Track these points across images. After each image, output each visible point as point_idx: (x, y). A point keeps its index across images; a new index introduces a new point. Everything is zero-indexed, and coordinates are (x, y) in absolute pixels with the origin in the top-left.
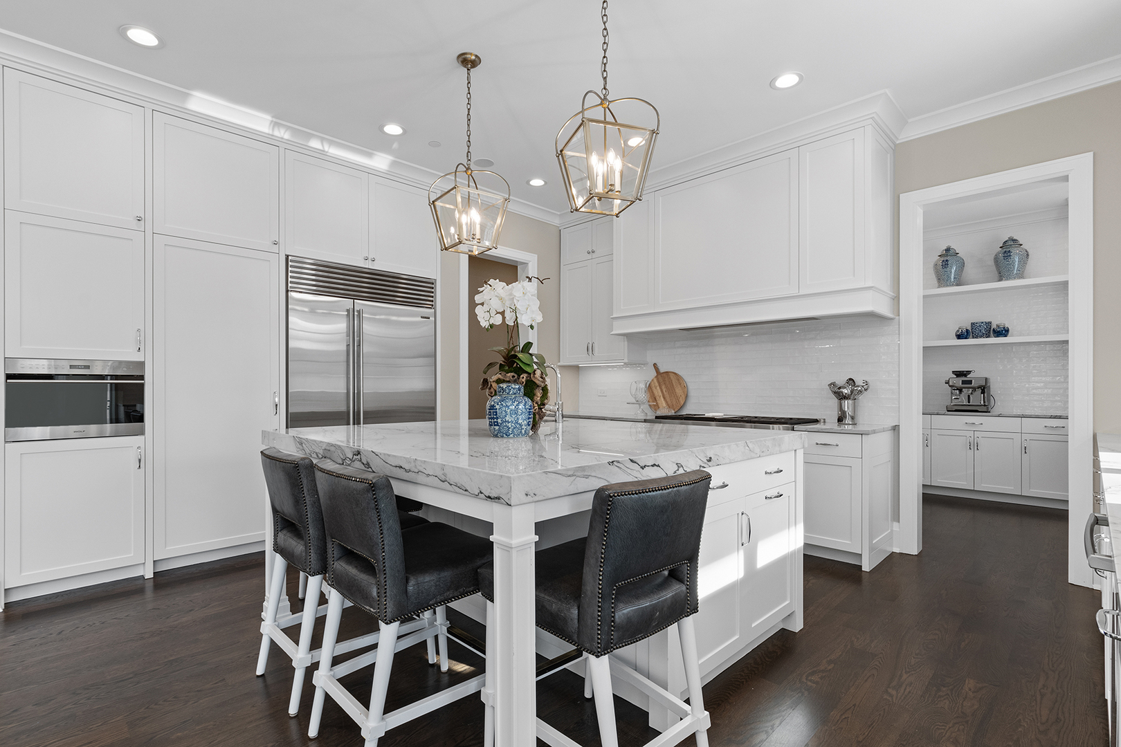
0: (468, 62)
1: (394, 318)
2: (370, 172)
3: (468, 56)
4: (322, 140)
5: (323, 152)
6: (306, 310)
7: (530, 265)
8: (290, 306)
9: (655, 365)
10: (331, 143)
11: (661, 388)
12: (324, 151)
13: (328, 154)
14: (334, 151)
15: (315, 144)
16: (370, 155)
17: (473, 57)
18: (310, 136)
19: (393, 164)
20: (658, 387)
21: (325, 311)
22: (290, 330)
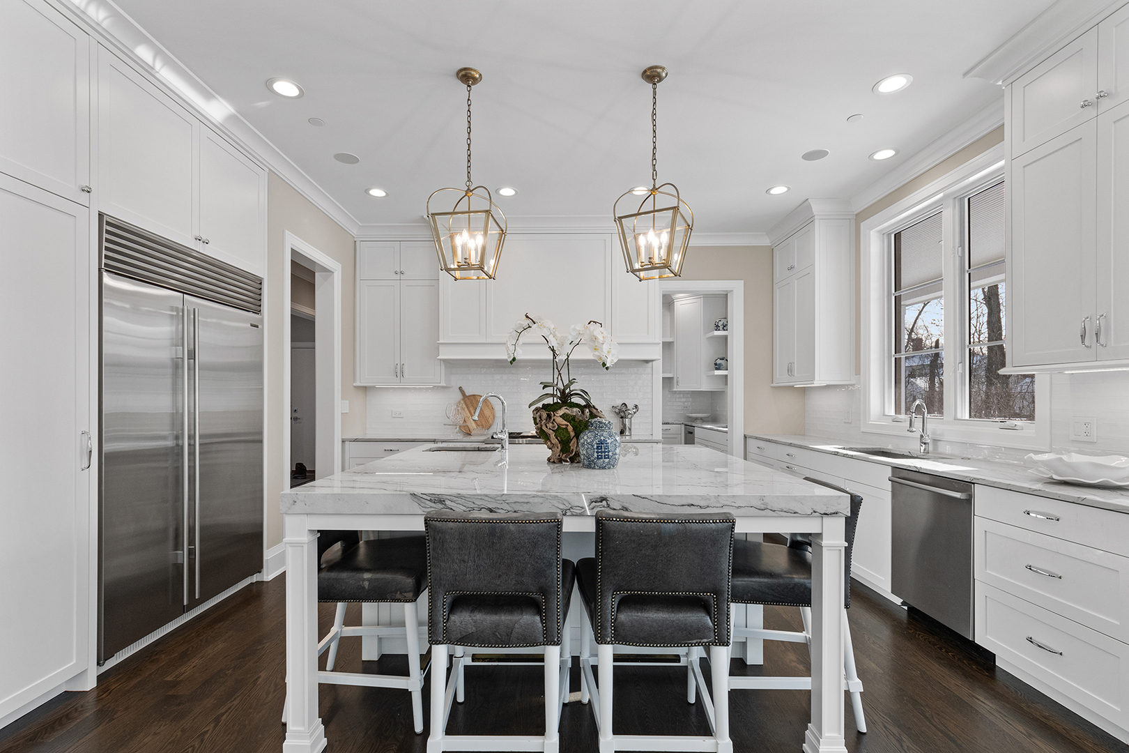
0: (466, 77)
1: (225, 323)
2: (203, 120)
3: (473, 73)
4: (158, 53)
5: (149, 70)
6: (127, 306)
7: (336, 274)
8: (104, 300)
9: (460, 388)
10: (168, 62)
11: (469, 410)
12: (153, 69)
13: (157, 75)
14: (167, 75)
15: (144, 53)
16: (208, 96)
17: (477, 76)
18: (145, 40)
19: (231, 118)
20: (466, 409)
21: (151, 309)
22: (104, 334)
